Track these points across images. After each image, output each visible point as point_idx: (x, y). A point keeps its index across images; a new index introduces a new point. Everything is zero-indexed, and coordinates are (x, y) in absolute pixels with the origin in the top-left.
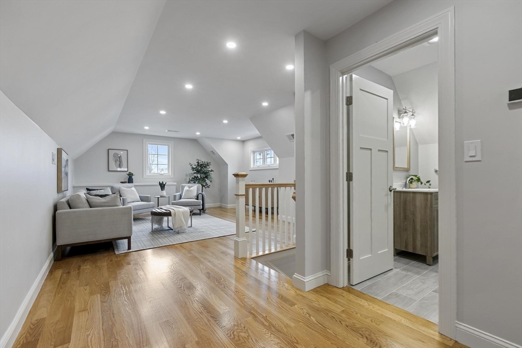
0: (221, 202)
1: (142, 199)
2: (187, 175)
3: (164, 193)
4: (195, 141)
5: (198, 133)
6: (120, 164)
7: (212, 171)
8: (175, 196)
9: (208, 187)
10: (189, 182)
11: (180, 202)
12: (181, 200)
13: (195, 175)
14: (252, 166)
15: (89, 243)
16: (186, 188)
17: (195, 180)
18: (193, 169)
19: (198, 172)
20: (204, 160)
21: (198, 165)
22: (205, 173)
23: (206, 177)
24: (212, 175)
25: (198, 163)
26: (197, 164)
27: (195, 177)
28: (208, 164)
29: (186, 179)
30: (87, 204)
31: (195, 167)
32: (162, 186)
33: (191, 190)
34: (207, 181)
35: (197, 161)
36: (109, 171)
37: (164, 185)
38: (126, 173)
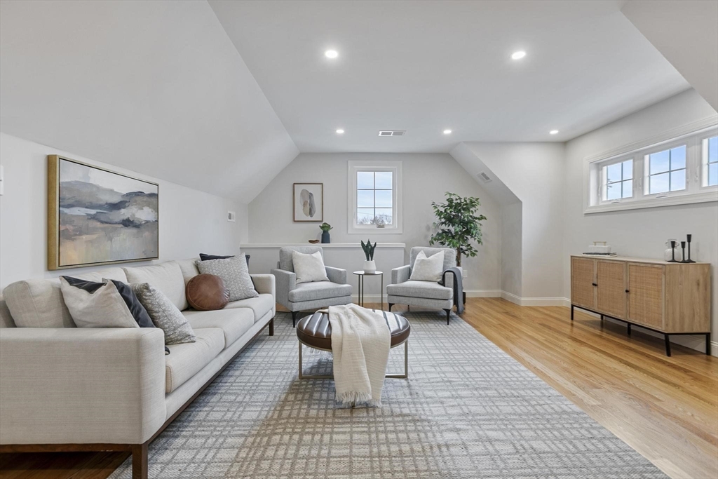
0: (503, 288)
1: (332, 277)
2: (428, 228)
3: (372, 265)
4: (445, 157)
5: (447, 132)
6: (310, 210)
7: (482, 218)
8: (394, 274)
9: (473, 254)
10: (432, 243)
11: (403, 288)
12: (409, 283)
13: (445, 227)
14: (592, 203)
15: (20, 450)
16: (421, 256)
17: (443, 238)
18: (439, 213)
19: (450, 220)
20: (463, 194)
21: (450, 206)
22: (465, 224)
23: (468, 232)
24: (483, 227)
25: (450, 201)
26: (447, 203)
27: (444, 231)
28: (472, 204)
29: (426, 237)
30: (55, 314)
31: (442, 210)
32: (369, 250)
33: (429, 261)
34: (471, 241)
35: (448, 197)
36: (295, 221)
37: (373, 249)
38: (317, 226)
